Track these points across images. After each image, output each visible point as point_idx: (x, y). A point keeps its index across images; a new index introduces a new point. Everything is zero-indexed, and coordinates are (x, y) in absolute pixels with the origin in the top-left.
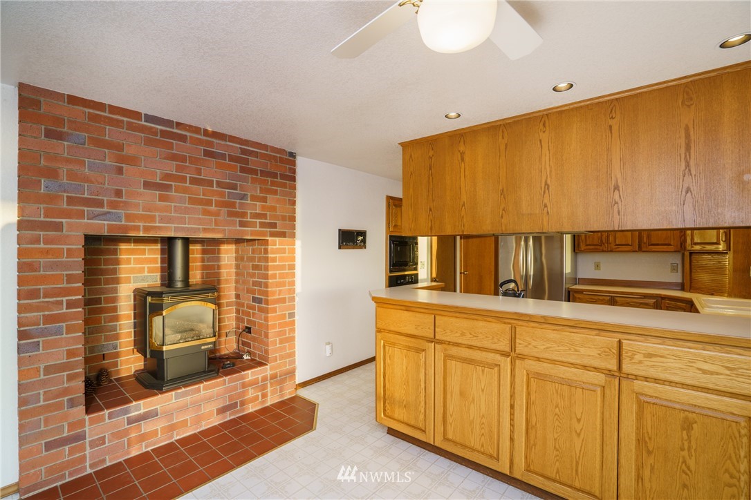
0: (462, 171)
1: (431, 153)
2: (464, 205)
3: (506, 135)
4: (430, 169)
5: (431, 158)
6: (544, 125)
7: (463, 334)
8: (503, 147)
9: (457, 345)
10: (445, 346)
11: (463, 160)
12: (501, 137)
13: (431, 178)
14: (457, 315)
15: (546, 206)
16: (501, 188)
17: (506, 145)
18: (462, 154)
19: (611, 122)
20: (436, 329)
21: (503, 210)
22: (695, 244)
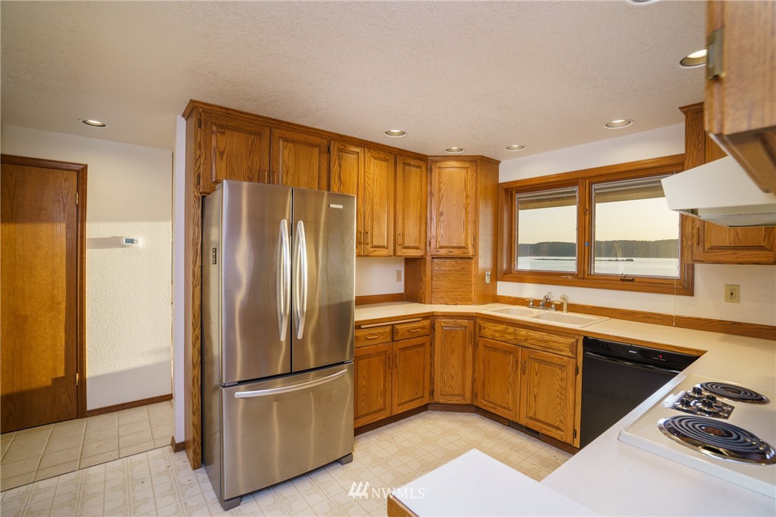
22: (441, 248)
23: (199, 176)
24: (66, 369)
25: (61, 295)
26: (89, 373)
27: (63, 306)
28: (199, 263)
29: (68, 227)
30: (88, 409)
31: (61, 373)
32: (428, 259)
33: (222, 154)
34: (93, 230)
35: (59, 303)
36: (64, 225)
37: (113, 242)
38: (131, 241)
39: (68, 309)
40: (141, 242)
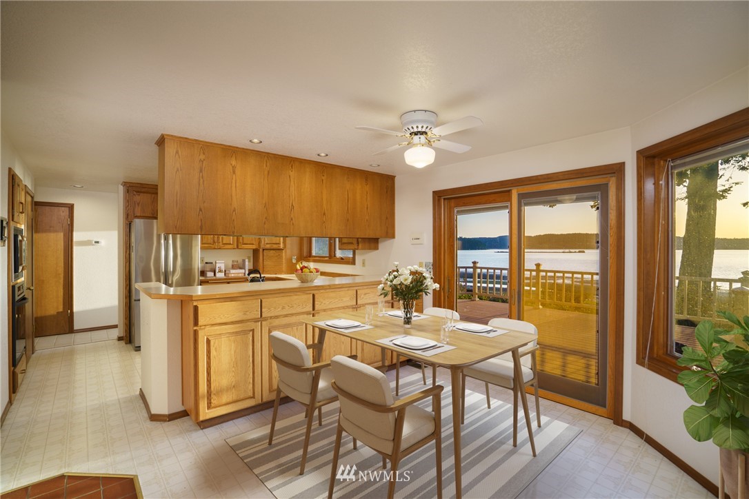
0: (234, 181)
1: (202, 157)
2: (234, 210)
3: (268, 164)
4: (201, 171)
5: (202, 162)
6: (292, 166)
7: (283, 308)
8: (266, 172)
9: (277, 317)
10: (269, 320)
11: (234, 172)
12: (265, 165)
13: (201, 180)
14: (281, 295)
15: (292, 219)
16: (264, 202)
17: (268, 172)
18: (234, 167)
19: (324, 178)
20: (263, 310)
21: (266, 218)
22: (267, 244)
23: (128, 215)
24: (63, 308)
25: (61, 270)
26: (75, 309)
27: (62, 276)
28: (128, 252)
29: (64, 235)
30: (75, 329)
31: (61, 310)
32: (261, 250)
33: (138, 204)
34: (77, 236)
35: (59, 274)
36: (62, 234)
37: (88, 243)
38: (98, 242)
39: (65, 277)
40: (103, 243)
